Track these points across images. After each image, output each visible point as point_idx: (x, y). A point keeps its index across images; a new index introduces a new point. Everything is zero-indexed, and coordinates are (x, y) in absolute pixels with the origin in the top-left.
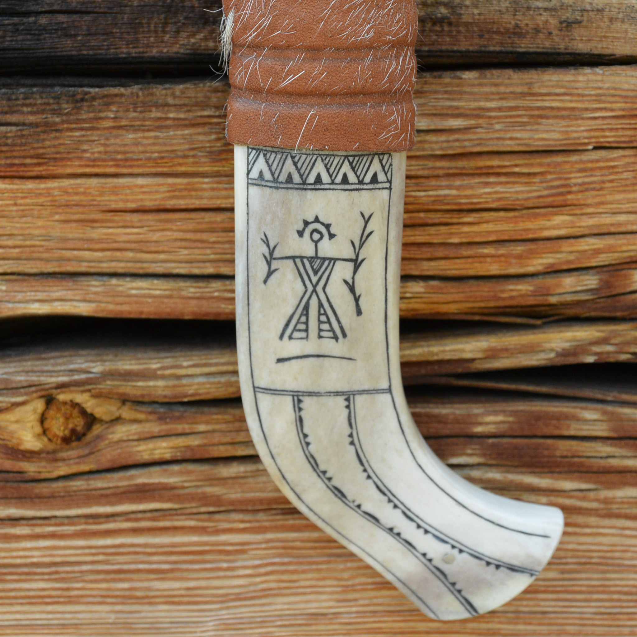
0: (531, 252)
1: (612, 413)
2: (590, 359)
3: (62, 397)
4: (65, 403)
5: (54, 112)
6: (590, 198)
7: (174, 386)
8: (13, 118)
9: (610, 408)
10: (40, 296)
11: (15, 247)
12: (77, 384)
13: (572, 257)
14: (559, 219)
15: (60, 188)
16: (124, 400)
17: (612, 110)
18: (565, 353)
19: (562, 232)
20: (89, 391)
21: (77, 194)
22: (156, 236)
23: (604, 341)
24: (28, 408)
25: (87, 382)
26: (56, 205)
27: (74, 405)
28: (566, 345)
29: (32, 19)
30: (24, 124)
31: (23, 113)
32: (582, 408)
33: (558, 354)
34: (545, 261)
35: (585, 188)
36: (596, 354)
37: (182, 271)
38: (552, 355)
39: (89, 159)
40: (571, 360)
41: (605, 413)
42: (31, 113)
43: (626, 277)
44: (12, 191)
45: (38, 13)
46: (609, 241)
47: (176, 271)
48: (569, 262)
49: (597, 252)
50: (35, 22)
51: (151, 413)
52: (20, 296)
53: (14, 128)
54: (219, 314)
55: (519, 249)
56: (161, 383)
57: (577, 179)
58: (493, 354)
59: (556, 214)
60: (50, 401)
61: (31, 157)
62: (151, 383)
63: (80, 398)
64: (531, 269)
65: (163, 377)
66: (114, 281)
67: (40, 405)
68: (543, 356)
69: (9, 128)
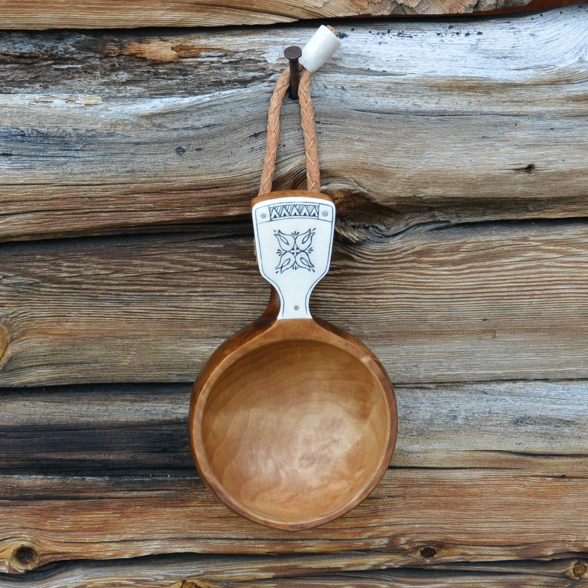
0: (363, 532)
1: (392, 585)
2: (384, 567)
3: (188, 581)
4: (190, 583)
5: (188, 486)
6: (386, 513)
7: (230, 577)
8: (174, 488)
9: (391, 583)
10: (181, 546)
11: (172, 529)
12: (194, 576)
13: (378, 533)
14: (374, 521)
15: (190, 511)
16: (211, 581)
17: (395, 485)
18: (375, 566)
19: (375, 525)
20: (199, 579)
21: (196, 512)
22: (225, 525)
23: (390, 561)
24: (176, 585)
25: (199, 575)
26: (187, 516)
27: (193, 583)
28: (376, 563)
29: (180, 454)
30: (177, 490)
31: (177, 486)
32: (381, 583)
33: (373, 566)
34: (369, 534)
35: (384, 510)
36: (386, 566)
37: (234, 537)
38: (371, 566)
39: (201, 501)
40: (377, 568)
41: (389, 585)
42: (180, 486)
43: (399, 540)
44: (172, 512)
45: (182, 452)
46: (393, 528)
47: (232, 537)
48: (378, 535)
49: (388, 531)
50: (182, 455)
51: (221, 585)
52: (174, 546)
53: (173, 492)
54: (247, 552)
55: (360, 530)
56: (225, 575)
57: (381, 507)
58: (349, 566)
59: (373, 519)
60: (184, 582)
61: (179, 501)
62: (222, 575)
63: (195, 581)
64: (363, 537)
65: (226, 573)
66: (209, 541)
67: (180, 584)
68: (367, 567)
69: (172, 492)
